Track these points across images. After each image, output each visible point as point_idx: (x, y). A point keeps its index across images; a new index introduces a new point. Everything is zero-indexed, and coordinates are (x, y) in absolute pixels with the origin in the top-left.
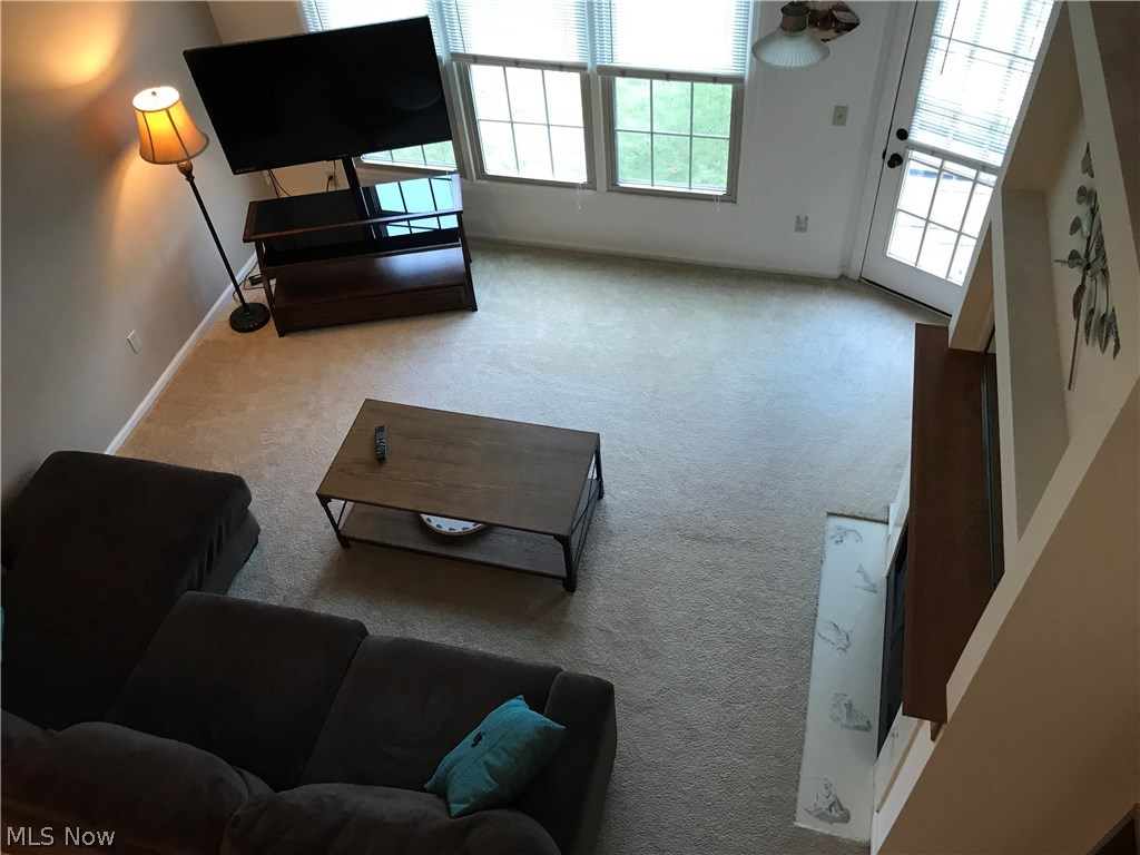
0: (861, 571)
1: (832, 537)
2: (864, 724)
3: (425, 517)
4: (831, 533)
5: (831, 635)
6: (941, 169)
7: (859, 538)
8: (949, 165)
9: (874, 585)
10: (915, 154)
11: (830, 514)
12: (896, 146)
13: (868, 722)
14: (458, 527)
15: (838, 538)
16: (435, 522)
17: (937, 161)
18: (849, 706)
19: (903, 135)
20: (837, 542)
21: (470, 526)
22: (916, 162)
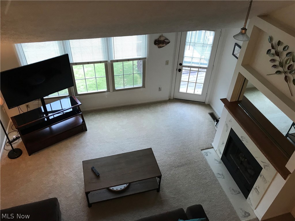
0: (216, 160)
1: (205, 155)
2: (238, 192)
3: (111, 188)
4: (204, 154)
5: (219, 176)
6: (190, 70)
7: (210, 153)
8: (192, 69)
9: (220, 162)
10: (184, 68)
11: (202, 150)
12: (179, 67)
13: (239, 191)
14: (123, 187)
15: (206, 155)
16: (115, 188)
17: (189, 69)
18: (233, 190)
19: (181, 64)
20: (207, 156)
21: (125, 185)
22: (184, 70)
